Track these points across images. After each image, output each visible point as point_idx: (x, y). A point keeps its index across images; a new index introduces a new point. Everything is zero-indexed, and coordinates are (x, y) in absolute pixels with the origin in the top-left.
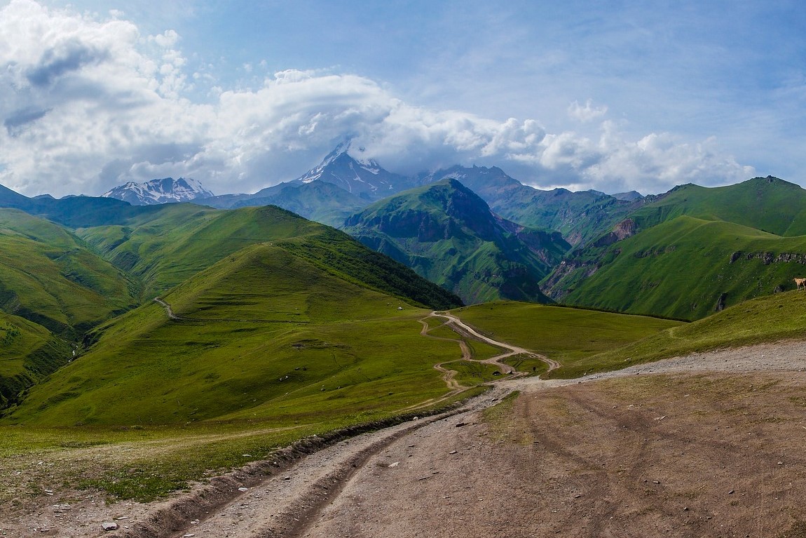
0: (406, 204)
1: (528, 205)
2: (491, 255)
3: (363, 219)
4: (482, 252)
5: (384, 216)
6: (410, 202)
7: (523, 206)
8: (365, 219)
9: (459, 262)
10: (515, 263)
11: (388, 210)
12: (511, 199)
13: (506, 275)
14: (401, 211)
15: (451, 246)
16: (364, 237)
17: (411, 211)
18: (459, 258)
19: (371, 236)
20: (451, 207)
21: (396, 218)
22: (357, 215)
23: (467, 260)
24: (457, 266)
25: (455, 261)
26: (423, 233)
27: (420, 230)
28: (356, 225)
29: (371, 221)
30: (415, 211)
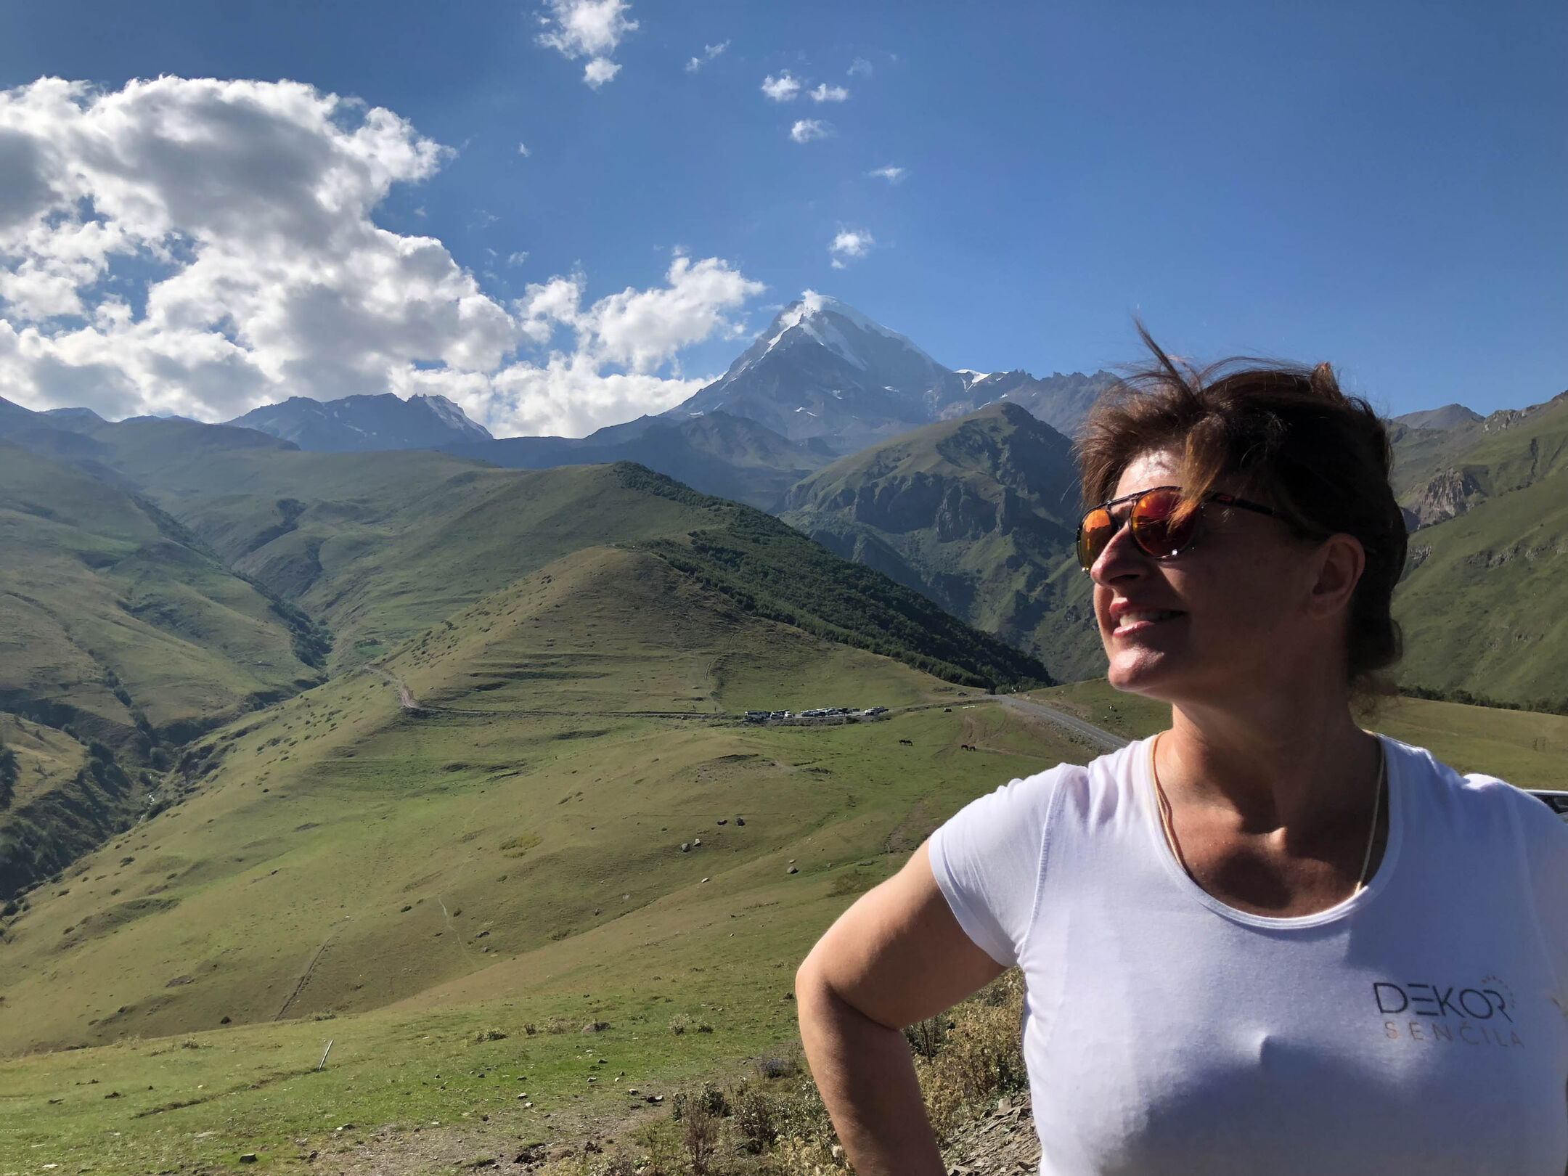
0: (908, 461)
3: (816, 495)
5: (862, 489)
6: (917, 456)
8: (821, 495)
9: (1031, 586)
11: (869, 475)
14: (899, 476)
15: (1010, 551)
16: (821, 534)
17: (920, 477)
18: (1029, 577)
19: (835, 531)
20: (1009, 466)
21: (890, 491)
22: (804, 486)
23: (1048, 581)
24: (1025, 593)
25: (1019, 583)
26: (948, 522)
27: (941, 516)
28: (803, 508)
29: (835, 499)
30: (929, 477)
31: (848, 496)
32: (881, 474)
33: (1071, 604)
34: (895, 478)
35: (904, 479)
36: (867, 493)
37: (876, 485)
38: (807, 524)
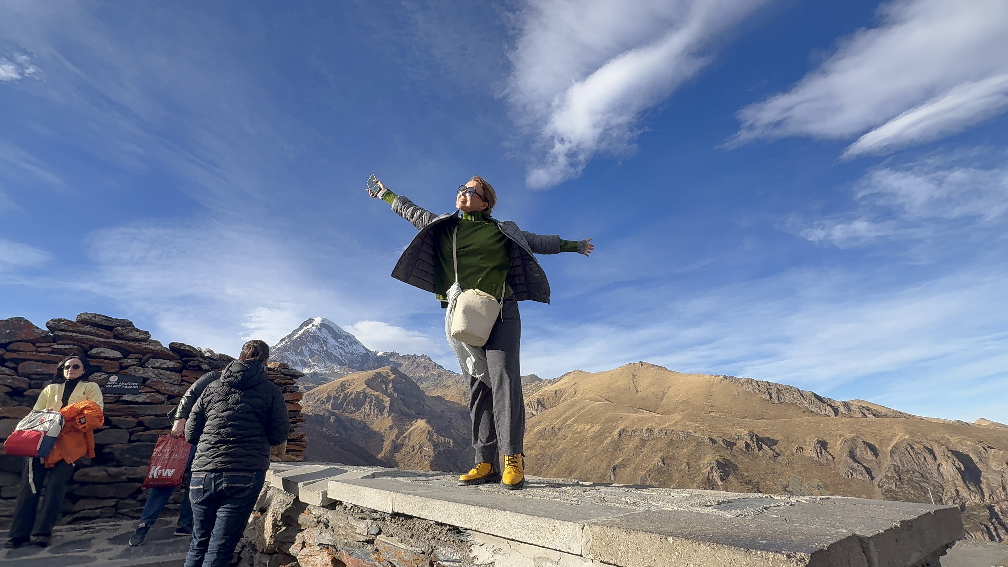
0: (354, 386)
1: (450, 386)
2: (424, 431)
3: (314, 399)
4: (415, 429)
6: (357, 385)
7: (447, 387)
8: (317, 398)
9: (397, 437)
10: (443, 438)
11: (337, 391)
12: (438, 381)
13: (435, 446)
14: (350, 392)
15: (390, 424)
16: (315, 415)
17: (358, 393)
18: (397, 434)
19: (322, 414)
20: (391, 390)
21: (345, 398)
22: (309, 394)
23: (404, 435)
24: (395, 440)
25: (393, 437)
26: (367, 412)
27: (365, 409)
28: (308, 403)
29: (322, 400)
30: (361, 393)
31: (328, 398)
32: (342, 391)
33: (412, 445)
34: (348, 392)
35: (352, 393)
36: (336, 398)
37: (340, 395)
38: (310, 410)
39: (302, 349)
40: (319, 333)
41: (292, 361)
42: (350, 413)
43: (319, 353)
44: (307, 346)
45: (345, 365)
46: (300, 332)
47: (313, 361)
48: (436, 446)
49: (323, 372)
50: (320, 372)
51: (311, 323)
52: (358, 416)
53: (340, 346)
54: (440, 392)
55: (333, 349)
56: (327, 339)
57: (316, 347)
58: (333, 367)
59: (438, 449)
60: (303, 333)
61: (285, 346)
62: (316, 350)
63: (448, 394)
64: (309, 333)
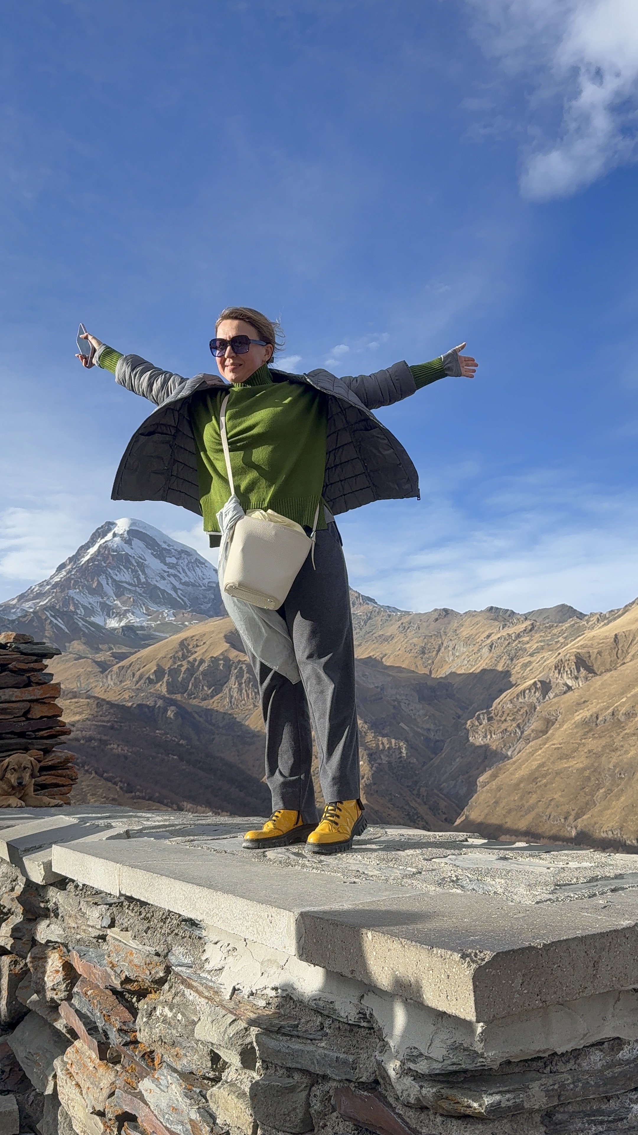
0: (205, 647)
3: (134, 675)
5: (170, 670)
6: (211, 644)
7: (386, 640)
8: (138, 674)
10: (385, 740)
11: (174, 658)
12: (367, 628)
14: (198, 659)
16: (139, 705)
17: (215, 660)
19: (150, 703)
22: (123, 667)
26: (235, 695)
27: (230, 690)
28: (123, 684)
29: (149, 678)
30: (221, 660)
31: (160, 673)
32: (184, 657)
34: (195, 660)
35: (202, 661)
36: (174, 672)
37: (181, 665)
38: (128, 698)
39: (99, 584)
40: (127, 549)
41: (85, 607)
42: (204, 699)
43: (133, 588)
44: (108, 576)
45: (184, 607)
46: (92, 550)
47: (124, 603)
48: (373, 756)
49: (144, 624)
50: (139, 625)
51: (109, 530)
52: (216, 704)
53: (172, 571)
54: (373, 650)
55: (158, 579)
56: (145, 560)
57: (125, 576)
58: (162, 613)
59: (379, 761)
60: (99, 550)
61: (68, 579)
62: (126, 582)
63: (389, 652)
64: (109, 551)
